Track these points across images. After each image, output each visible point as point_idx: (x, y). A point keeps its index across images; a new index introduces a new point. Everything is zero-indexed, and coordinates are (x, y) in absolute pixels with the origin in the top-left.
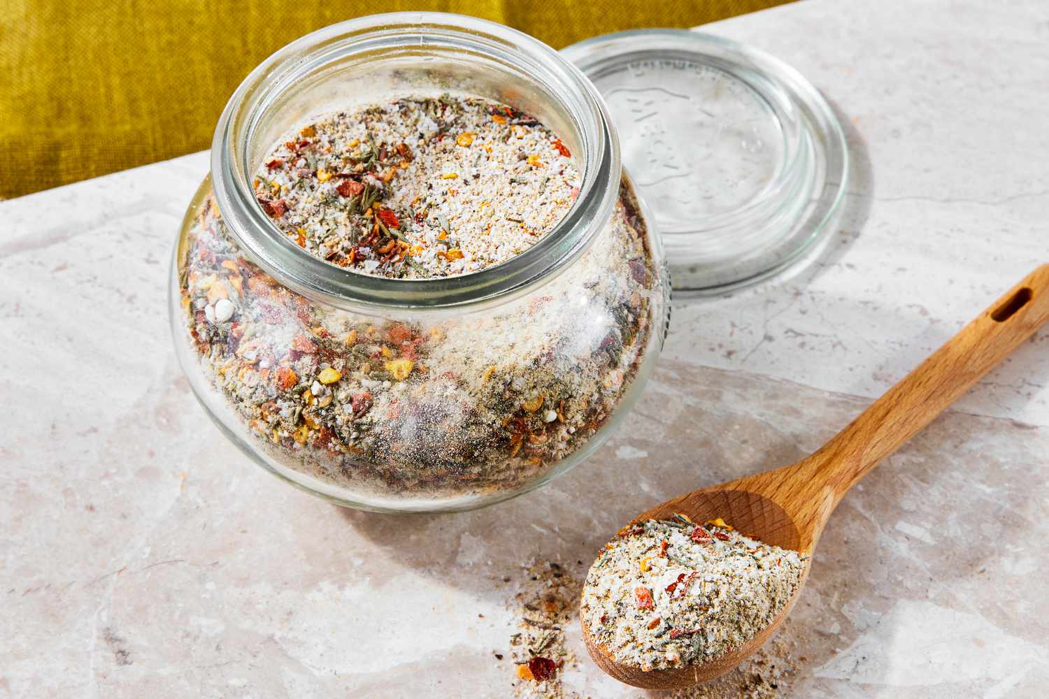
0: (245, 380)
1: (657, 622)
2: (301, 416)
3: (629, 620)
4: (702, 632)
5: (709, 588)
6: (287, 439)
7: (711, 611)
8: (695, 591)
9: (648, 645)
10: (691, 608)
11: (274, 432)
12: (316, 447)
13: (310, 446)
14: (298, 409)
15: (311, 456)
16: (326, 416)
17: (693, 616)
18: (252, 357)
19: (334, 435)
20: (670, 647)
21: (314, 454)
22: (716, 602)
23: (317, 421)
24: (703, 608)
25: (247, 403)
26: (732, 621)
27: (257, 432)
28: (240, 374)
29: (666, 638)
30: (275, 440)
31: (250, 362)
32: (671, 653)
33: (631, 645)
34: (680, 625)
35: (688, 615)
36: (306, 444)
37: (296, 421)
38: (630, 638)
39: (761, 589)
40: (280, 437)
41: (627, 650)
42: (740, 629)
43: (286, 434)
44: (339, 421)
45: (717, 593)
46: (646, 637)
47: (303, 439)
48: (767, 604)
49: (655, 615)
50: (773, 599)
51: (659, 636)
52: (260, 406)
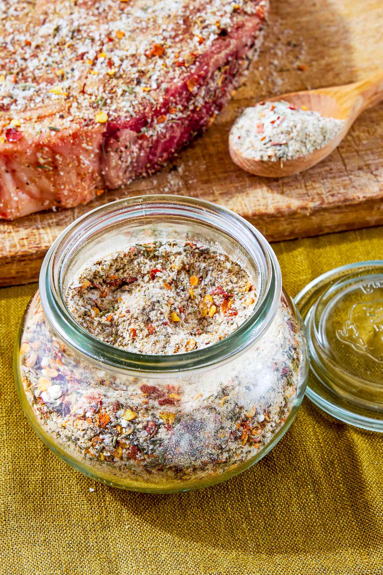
0: (79, 427)
1: (264, 138)
2: (117, 442)
3: (252, 138)
4: (286, 144)
5: (291, 124)
6: (109, 457)
7: (292, 135)
8: (285, 124)
9: (259, 149)
10: (282, 133)
11: (101, 454)
12: (129, 459)
13: (125, 459)
14: (115, 438)
15: (126, 465)
16: (133, 439)
17: (283, 136)
18: (81, 412)
19: (139, 450)
20: (269, 149)
21: (127, 463)
22: (294, 130)
23: (128, 442)
24: (289, 133)
25: (82, 440)
26: (302, 142)
27: (91, 457)
28: (75, 424)
29: (269, 145)
30: (102, 458)
31: (81, 416)
32: (270, 152)
33: (251, 149)
34: (276, 140)
35: (280, 135)
36: (122, 458)
37: (114, 445)
38: (250, 146)
39: (318, 130)
40: (105, 456)
41: (249, 151)
42: (306, 146)
43: (109, 454)
44: (141, 440)
45: (296, 127)
46: (259, 145)
47: (119, 455)
48: (321, 137)
49: (264, 135)
50: (325, 137)
51: (265, 144)
52: (90, 440)
